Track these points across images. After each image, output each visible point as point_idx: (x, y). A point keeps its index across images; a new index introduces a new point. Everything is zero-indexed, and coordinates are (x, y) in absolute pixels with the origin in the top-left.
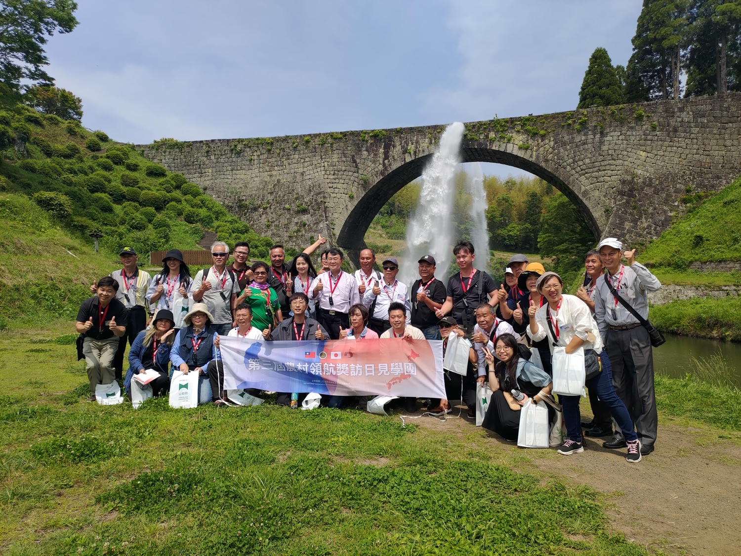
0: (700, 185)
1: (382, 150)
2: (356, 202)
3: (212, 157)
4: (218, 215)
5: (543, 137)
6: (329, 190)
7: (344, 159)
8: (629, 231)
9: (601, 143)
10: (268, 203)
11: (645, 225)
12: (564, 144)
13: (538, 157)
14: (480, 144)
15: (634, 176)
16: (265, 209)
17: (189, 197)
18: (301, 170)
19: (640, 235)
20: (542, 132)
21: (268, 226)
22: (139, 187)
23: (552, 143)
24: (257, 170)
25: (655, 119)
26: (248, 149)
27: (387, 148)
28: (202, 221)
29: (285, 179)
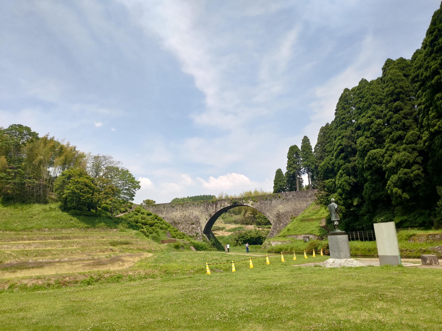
0: (295, 214)
1: (215, 206)
2: (208, 221)
3: (165, 208)
4: (169, 227)
5: (257, 202)
6: (200, 217)
7: (204, 208)
8: (278, 227)
9: (271, 203)
10: (183, 221)
11: (282, 225)
12: (262, 203)
13: (256, 207)
14: (241, 204)
15: (279, 212)
16: (182, 223)
17: (159, 221)
18: (192, 212)
19: (280, 228)
20: (256, 200)
21: (183, 229)
22: (147, 220)
23: (259, 203)
24: (179, 212)
25: (283, 197)
26: (176, 206)
27: (216, 205)
28: (165, 229)
29: (187, 214)
